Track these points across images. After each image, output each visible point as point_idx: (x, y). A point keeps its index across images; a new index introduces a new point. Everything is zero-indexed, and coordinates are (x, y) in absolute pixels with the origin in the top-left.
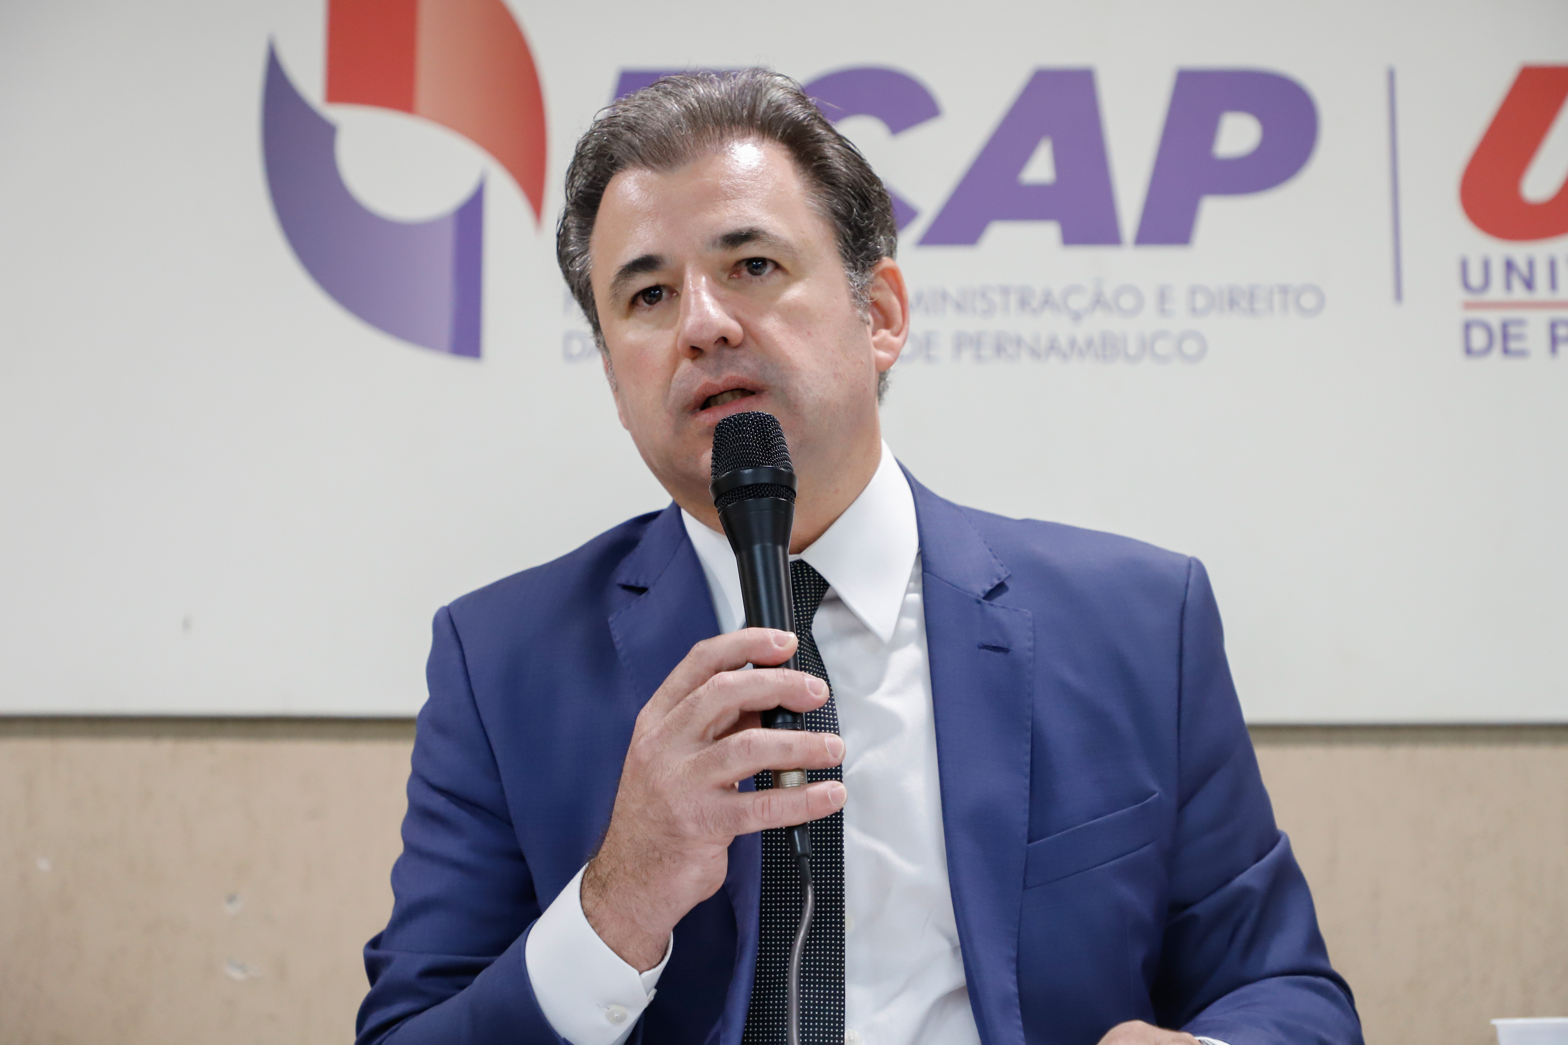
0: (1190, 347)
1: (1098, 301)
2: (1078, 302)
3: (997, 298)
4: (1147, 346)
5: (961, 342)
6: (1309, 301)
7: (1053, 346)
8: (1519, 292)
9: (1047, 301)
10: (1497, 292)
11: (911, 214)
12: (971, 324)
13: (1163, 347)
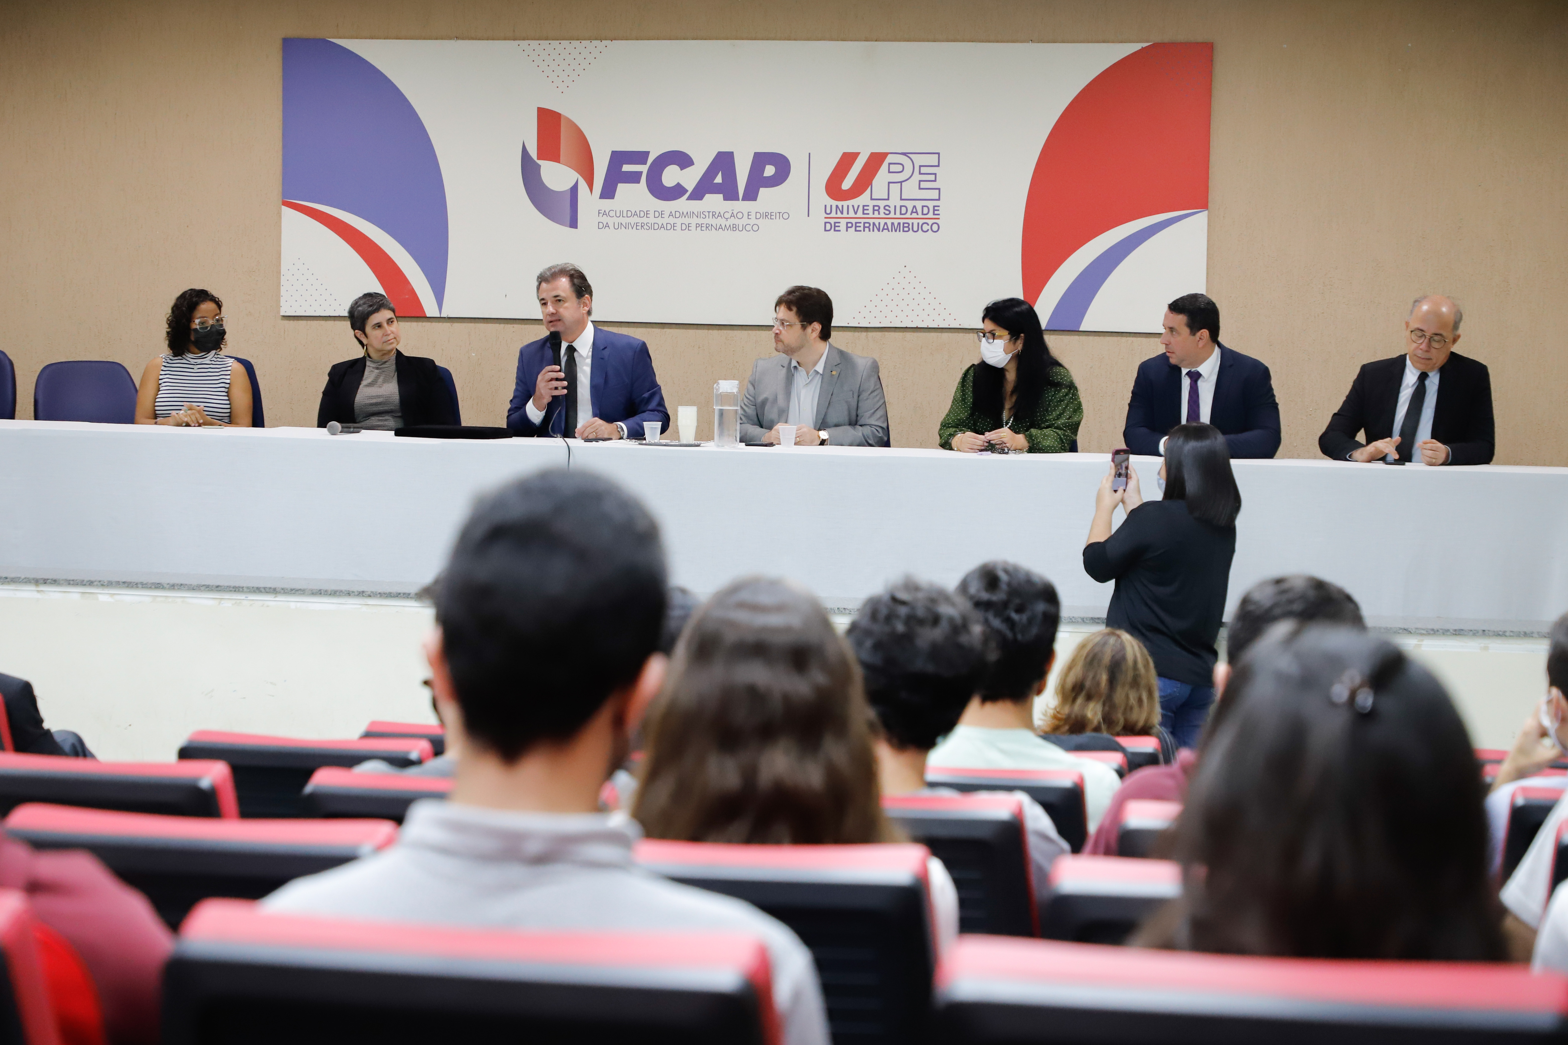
0: (755, 228)
1: (732, 215)
2: (727, 215)
3: (707, 214)
4: (744, 227)
5: (697, 225)
6: (786, 216)
7: (721, 227)
8: (839, 215)
9: (719, 215)
10: (833, 215)
11: (687, 191)
12: (700, 221)
13: (748, 228)
